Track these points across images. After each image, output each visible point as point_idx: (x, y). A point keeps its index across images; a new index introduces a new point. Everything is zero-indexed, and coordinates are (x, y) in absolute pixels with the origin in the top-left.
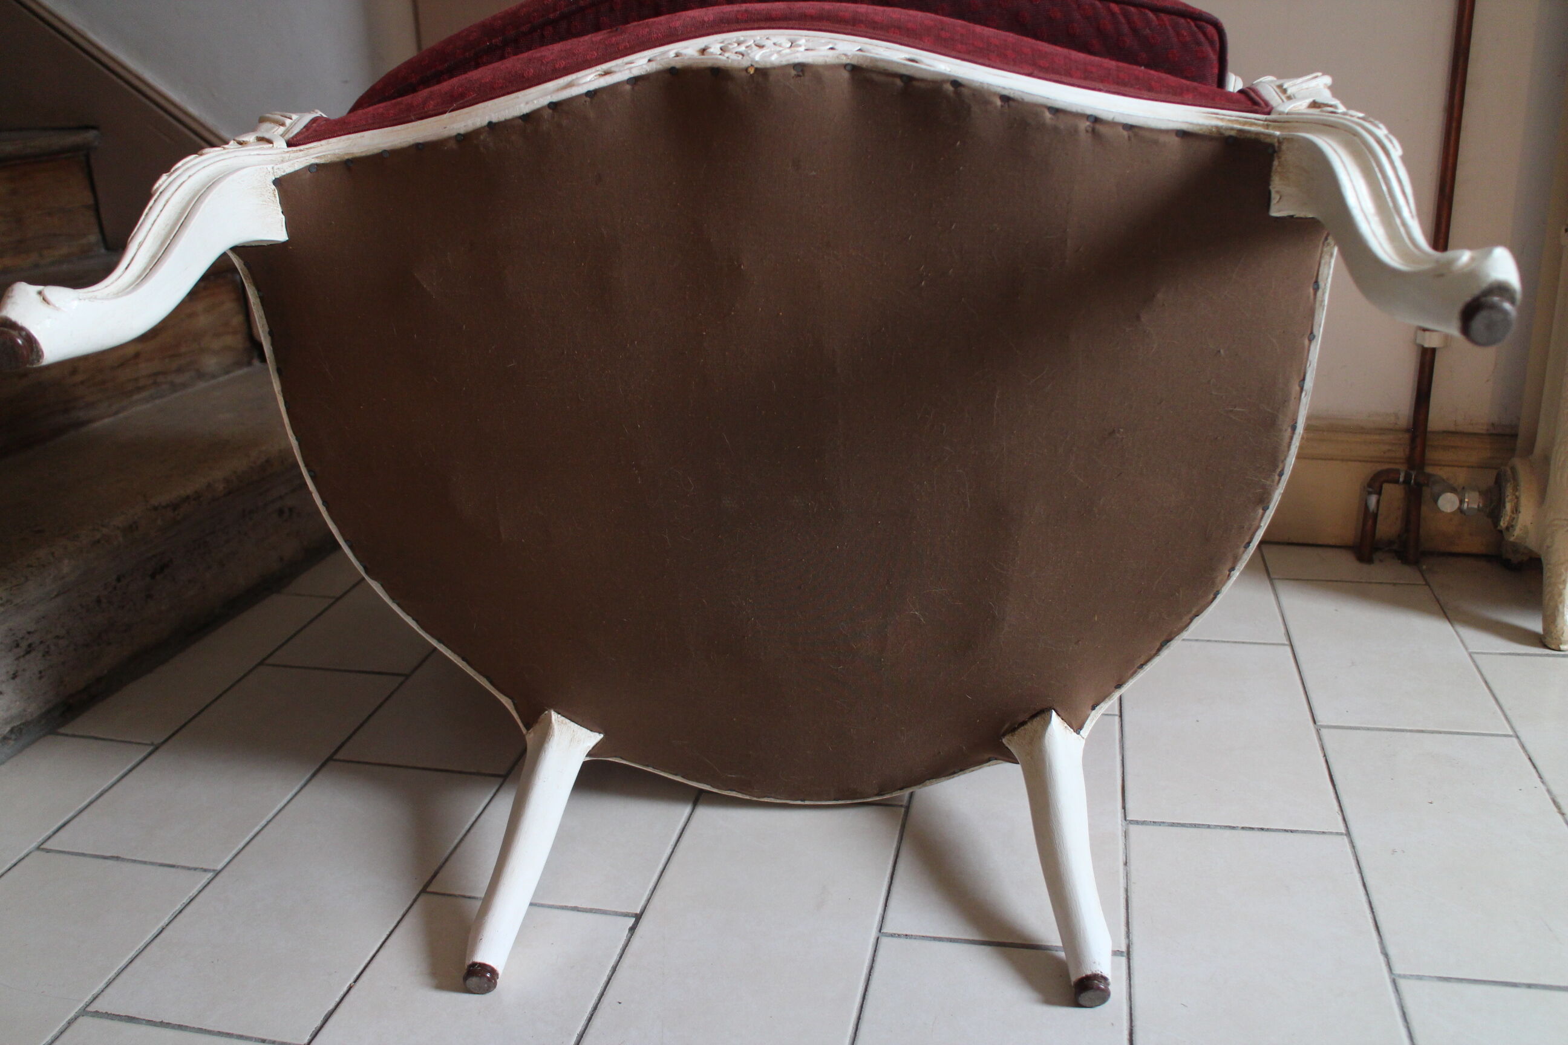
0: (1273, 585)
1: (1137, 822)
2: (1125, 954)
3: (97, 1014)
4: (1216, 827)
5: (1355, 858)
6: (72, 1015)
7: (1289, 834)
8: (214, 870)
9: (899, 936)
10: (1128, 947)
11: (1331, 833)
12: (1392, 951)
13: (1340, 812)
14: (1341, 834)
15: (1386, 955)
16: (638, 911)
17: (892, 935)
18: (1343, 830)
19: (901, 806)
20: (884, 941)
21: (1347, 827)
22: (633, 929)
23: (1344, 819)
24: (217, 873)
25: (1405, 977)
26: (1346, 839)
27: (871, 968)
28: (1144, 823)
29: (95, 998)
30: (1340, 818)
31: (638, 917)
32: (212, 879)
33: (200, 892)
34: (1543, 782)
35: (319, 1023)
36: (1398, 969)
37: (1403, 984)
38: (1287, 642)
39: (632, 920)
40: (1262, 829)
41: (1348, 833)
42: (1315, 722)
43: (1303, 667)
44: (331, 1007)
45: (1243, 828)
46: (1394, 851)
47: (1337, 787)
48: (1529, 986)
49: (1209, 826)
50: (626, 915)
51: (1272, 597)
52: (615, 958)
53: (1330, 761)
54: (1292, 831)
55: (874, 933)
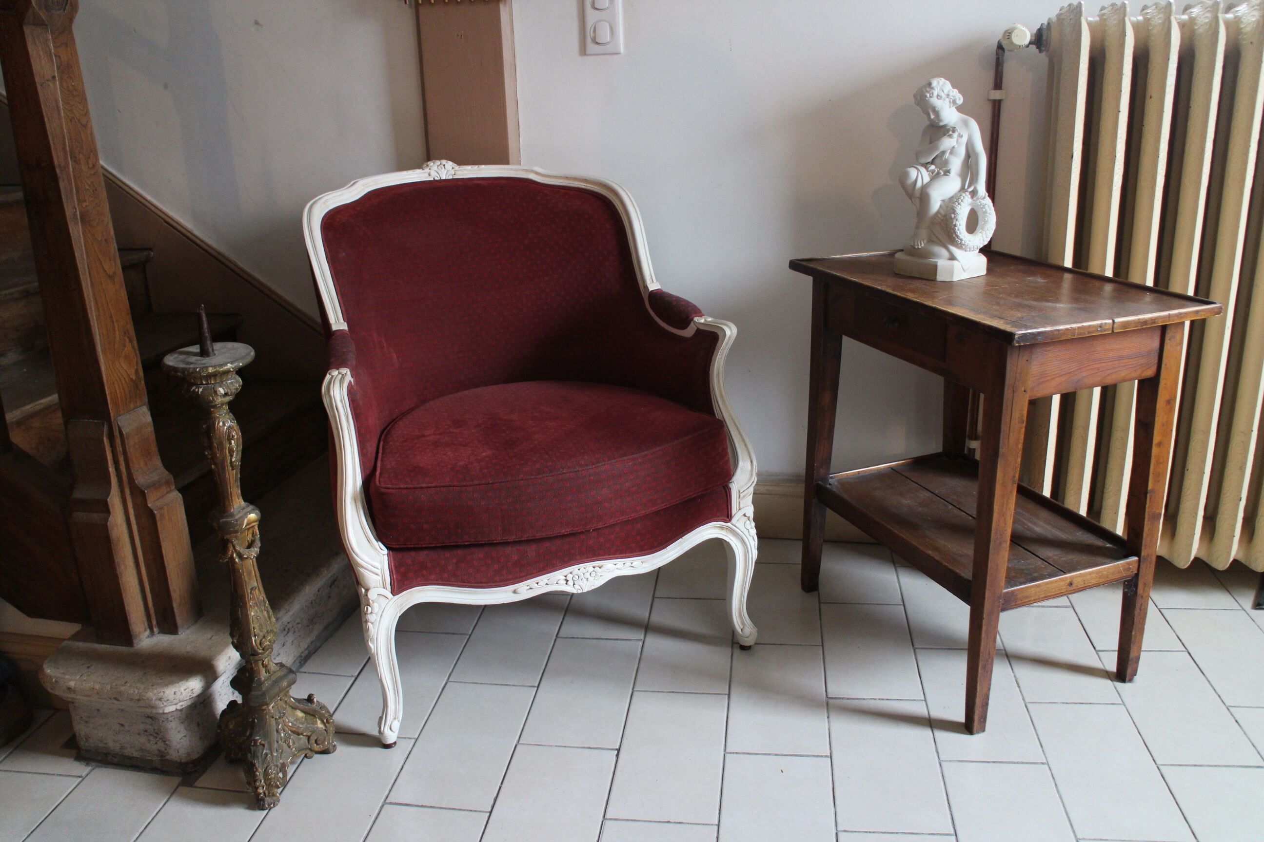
0: (896, 569)
1: (832, 698)
2: (830, 757)
3: (391, 803)
4: (867, 699)
6: (380, 805)
8: (414, 738)
9: (733, 753)
10: (831, 754)
11: (918, 700)
12: (940, 751)
13: (922, 690)
14: (922, 700)
15: (937, 752)
16: (618, 748)
17: (731, 753)
18: (923, 699)
19: (726, 694)
20: (728, 756)
21: (925, 697)
22: (617, 755)
24: (417, 739)
25: (945, 761)
26: (924, 702)
27: (724, 769)
28: (835, 698)
29: (387, 797)
30: (922, 693)
31: (619, 750)
32: (415, 742)
33: (412, 748)
34: (1013, 672)
35: (492, 802)
36: (942, 758)
37: (943, 764)
38: (902, 603)
39: (616, 752)
40: (888, 699)
41: (925, 700)
42: (913, 646)
44: (495, 795)
45: (879, 699)
46: (945, 707)
47: (921, 678)
48: (994, 762)
49: (864, 699)
50: (613, 750)
51: (895, 575)
52: (613, 768)
54: (901, 700)
55: (722, 752)
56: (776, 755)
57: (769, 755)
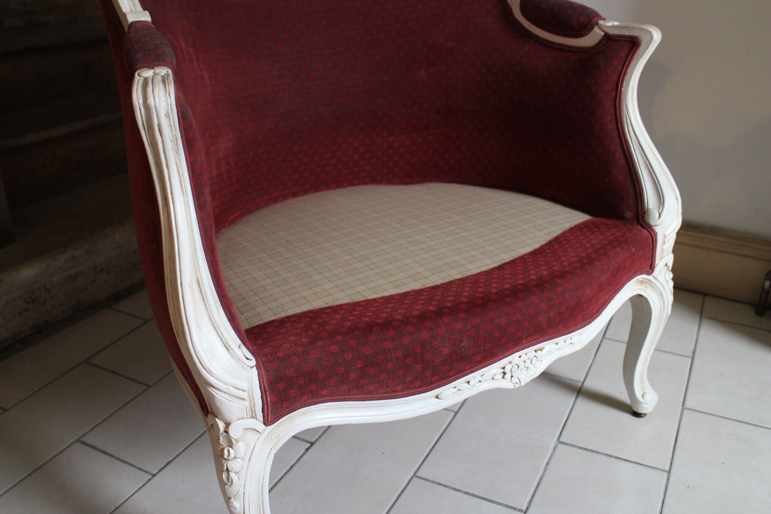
0: (700, 320)
1: (563, 443)
3: (83, 442)
4: (602, 454)
5: (666, 486)
7: (639, 466)
8: (148, 385)
9: (423, 478)
11: (660, 469)
13: (671, 459)
14: (666, 471)
16: (313, 441)
17: (419, 477)
18: (668, 469)
20: (415, 479)
22: (307, 450)
23: (671, 464)
24: (149, 387)
26: (666, 474)
27: (402, 492)
28: (567, 444)
29: (84, 435)
30: (669, 462)
31: (312, 444)
32: (146, 389)
35: (164, 465)
38: (691, 356)
39: (309, 445)
41: (669, 472)
42: (683, 405)
43: (693, 372)
46: (689, 487)
47: (676, 444)
49: (598, 453)
50: (307, 442)
51: (696, 328)
52: (294, 461)
53: (681, 428)
54: (640, 464)
55: (411, 474)
56: (466, 493)
57: (459, 491)
